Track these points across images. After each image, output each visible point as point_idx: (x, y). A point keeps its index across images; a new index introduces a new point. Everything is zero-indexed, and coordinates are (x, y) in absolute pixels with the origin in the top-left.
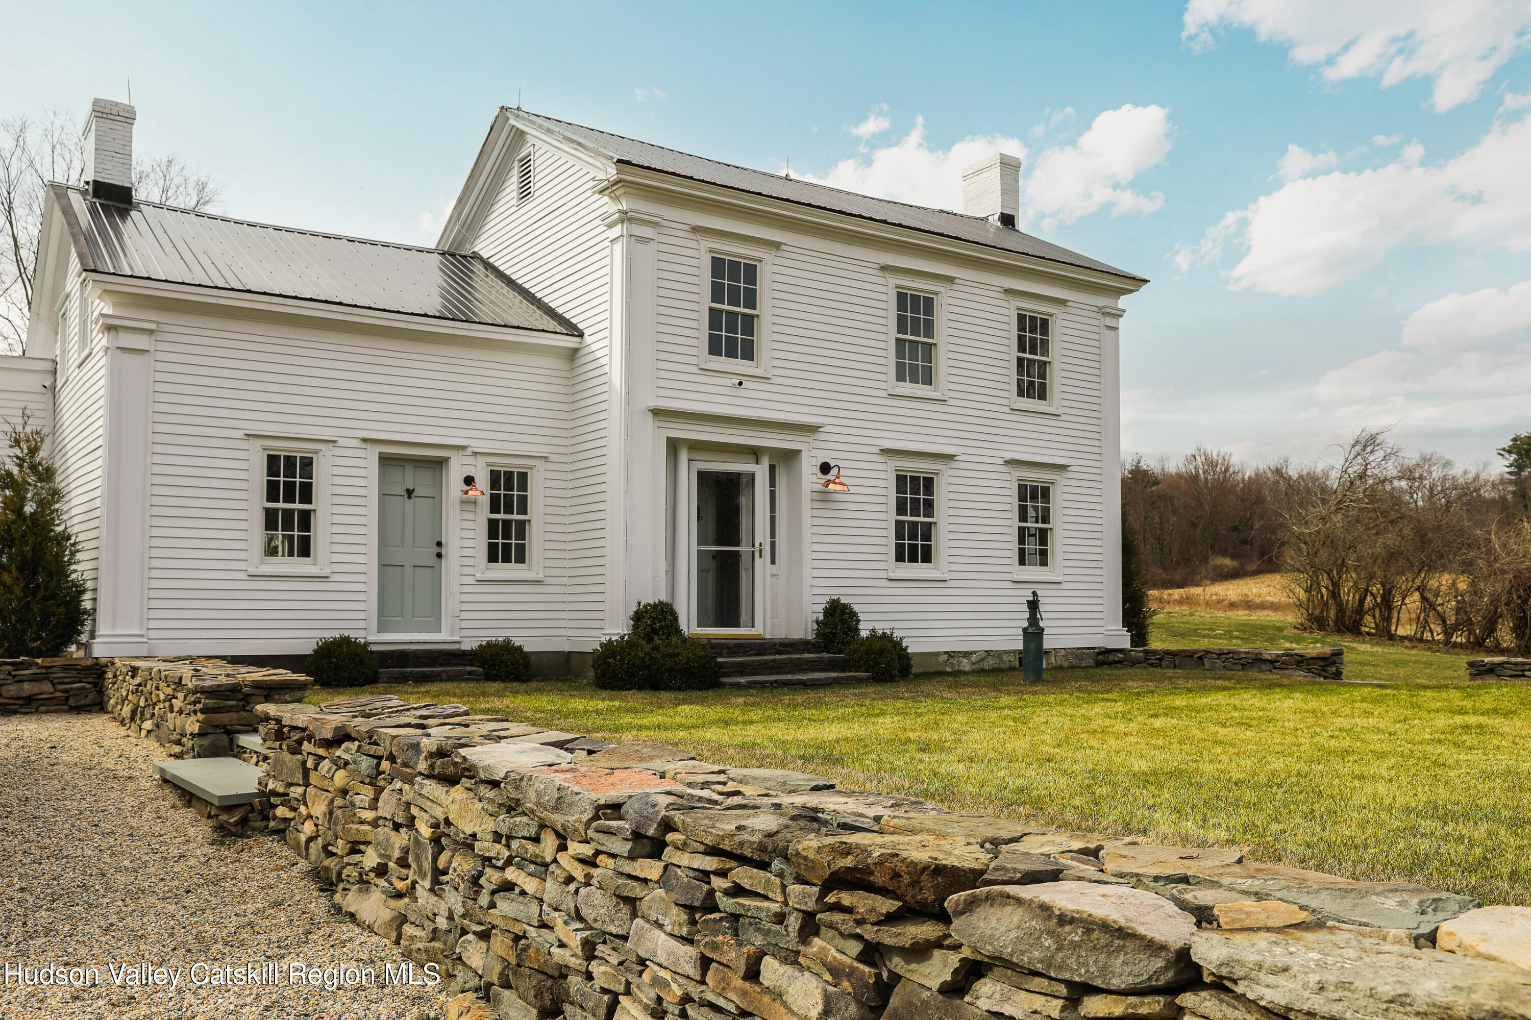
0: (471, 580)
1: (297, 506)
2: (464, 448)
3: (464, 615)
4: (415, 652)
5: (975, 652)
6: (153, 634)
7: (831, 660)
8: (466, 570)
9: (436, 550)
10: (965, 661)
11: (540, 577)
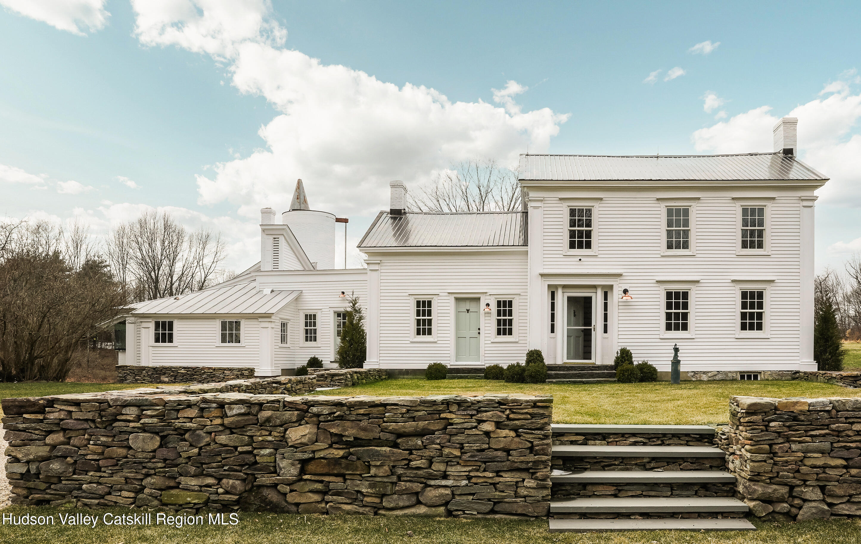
0: (489, 342)
1: (426, 318)
2: (486, 293)
3: (486, 355)
4: (462, 369)
5: (711, 372)
6: (381, 362)
7: (608, 373)
8: (487, 339)
9: (478, 331)
10: (705, 375)
11: (517, 340)
